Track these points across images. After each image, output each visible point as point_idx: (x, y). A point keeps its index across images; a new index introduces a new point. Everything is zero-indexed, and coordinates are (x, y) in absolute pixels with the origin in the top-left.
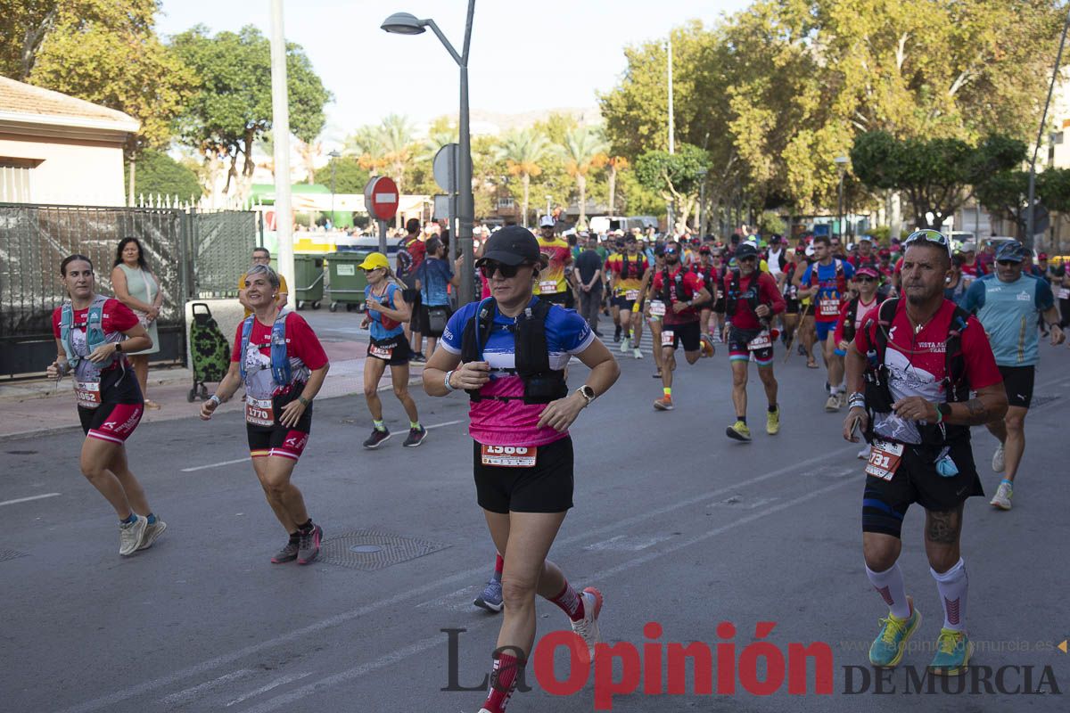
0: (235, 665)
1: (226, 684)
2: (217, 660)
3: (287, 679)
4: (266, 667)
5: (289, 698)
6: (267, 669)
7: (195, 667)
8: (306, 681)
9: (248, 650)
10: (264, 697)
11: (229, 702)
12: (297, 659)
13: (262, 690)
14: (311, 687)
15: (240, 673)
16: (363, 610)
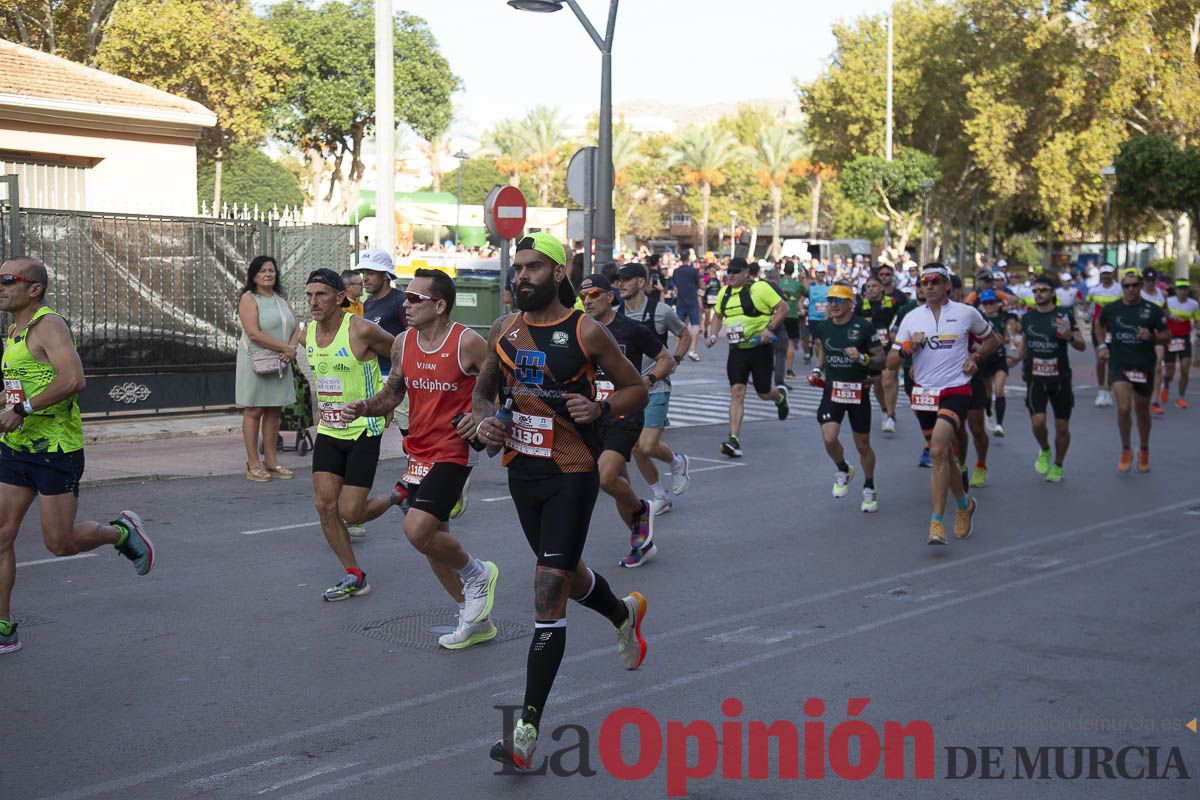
0: (274, 751)
1: (262, 770)
2: (255, 745)
3: (331, 768)
4: (309, 753)
5: (331, 788)
6: (310, 756)
7: (229, 751)
8: (351, 771)
9: (291, 735)
10: (302, 787)
11: (263, 789)
12: (345, 748)
13: (300, 778)
14: (356, 777)
15: (278, 759)
16: (430, 697)
